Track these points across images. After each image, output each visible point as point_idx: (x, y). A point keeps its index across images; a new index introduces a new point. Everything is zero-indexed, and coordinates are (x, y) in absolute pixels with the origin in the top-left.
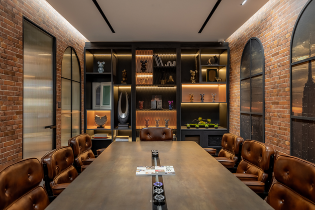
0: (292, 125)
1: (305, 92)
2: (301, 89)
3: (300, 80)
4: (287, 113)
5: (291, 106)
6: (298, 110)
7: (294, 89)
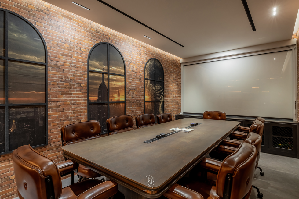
0: (88, 108)
1: (99, 89)
2: (97, 87)
3: (96, 81)
4: (83, 101)
5: (88, 96)
6: (94, 98)
7: (90, 86)
